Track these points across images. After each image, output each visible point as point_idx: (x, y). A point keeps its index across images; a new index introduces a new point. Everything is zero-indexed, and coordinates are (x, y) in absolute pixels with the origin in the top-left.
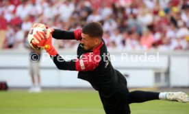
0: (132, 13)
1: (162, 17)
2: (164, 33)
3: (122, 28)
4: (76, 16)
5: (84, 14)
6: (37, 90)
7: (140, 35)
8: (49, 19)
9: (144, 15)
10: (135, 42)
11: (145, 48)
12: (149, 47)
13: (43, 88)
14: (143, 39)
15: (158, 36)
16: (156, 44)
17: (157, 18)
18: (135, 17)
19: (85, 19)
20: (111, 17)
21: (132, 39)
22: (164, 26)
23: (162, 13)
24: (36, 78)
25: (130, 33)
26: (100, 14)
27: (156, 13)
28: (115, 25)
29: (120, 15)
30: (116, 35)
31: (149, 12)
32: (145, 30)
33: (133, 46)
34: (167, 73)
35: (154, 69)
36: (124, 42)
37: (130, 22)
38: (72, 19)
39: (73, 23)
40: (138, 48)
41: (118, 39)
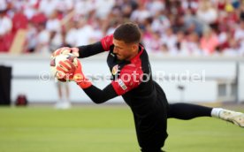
0: (190, 7)
1: (229, 13)
2: (231, 33)
3: (177, 27)
4: (116, 12)
5: (127, 9)
6: (65, 106)
7: (200, 36)
8: (82, 16)
9: (205, 9)
10: (193, 45)
11: (206, 52)
12: (212, 51)
13: (74, 104)
14: (204, 41)
15: (223, 37)
16: (220, 48)
17: (224, 14)
18: (193, 12)
19: (128, 16)
20: (162, 13)
21: (188, 41)
22: (232, 24)
23: (229, 8)
24: (64, 90)
25: (187, 34)
26: (148, 9)
27: (221, 7)
28: (167, 23)
29: (174, 10)
30: (169, 36)
31: (213, 6)
32: (206, 29)
33: (191, 50)
34: (235, 84)
35: (217, 79)
36: (178, 45)
37: (187, 19)
38: (111, 15)
39: (113, 20)
40: (197, 53)
41: (171, 41)
